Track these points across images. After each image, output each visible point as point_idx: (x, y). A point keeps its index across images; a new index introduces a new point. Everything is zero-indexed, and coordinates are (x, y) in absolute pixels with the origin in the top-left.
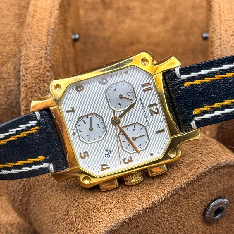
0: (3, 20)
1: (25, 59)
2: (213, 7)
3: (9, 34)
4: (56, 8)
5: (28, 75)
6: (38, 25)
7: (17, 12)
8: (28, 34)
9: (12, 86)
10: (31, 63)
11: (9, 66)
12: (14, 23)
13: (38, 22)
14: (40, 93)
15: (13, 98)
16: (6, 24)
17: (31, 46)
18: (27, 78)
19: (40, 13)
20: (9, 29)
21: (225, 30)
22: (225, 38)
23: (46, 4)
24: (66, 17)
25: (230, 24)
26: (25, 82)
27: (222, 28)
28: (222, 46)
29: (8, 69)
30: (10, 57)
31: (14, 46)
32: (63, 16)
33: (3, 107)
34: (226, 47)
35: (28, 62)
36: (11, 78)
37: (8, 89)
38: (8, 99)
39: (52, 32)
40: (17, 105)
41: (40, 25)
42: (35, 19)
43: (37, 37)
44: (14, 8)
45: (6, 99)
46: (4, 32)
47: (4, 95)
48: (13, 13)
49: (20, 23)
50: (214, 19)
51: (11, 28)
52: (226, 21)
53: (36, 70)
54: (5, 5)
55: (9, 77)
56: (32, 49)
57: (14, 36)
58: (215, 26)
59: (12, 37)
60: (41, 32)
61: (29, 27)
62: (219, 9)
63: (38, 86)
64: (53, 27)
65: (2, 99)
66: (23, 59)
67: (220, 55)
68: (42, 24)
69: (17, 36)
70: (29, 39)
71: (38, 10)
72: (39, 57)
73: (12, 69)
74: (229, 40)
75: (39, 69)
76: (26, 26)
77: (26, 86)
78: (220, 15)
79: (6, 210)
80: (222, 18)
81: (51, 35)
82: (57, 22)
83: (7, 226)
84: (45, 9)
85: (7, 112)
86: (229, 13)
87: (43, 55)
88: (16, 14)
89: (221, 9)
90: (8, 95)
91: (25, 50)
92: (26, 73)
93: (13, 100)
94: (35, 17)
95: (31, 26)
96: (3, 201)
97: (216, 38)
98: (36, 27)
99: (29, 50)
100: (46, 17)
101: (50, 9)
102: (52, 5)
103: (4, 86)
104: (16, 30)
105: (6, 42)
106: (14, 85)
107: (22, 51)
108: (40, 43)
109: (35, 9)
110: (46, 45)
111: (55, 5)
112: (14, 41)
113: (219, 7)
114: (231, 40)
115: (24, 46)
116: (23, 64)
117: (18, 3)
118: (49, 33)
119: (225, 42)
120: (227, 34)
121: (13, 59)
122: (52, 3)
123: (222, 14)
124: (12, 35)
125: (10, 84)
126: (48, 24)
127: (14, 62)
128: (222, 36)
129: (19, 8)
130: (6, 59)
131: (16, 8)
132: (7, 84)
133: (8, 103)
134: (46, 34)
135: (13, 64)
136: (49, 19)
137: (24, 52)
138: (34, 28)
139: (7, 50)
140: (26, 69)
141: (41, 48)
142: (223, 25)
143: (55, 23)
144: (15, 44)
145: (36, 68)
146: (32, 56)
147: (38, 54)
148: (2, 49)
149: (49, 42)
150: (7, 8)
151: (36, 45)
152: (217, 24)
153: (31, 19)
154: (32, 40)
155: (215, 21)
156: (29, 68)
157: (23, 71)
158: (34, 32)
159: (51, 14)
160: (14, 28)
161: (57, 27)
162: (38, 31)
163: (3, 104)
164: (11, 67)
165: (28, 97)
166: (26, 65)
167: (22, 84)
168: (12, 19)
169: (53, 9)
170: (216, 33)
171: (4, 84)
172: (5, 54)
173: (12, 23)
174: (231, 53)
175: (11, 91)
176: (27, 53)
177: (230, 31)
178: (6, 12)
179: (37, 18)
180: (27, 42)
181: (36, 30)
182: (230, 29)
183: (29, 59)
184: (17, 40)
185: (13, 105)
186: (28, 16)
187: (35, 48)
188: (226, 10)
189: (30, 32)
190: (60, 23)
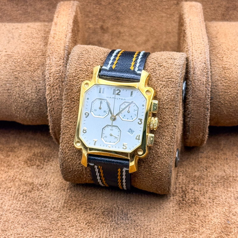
0: (34, 41)
1: (49, 67)
2: (186, 34)
3: (38, 50)
4: (69, 32)
5: (51, 77)
6: (57, 43)
7: (43, 35)
8: (50, 49)
9: (41, 86)
10: (53, 69)
11: (39, 72)
12: (41, 43)
13: (57, 41)
14: (60, 90)
15: (41, 95)
16: (36, 43)
17: (53, 57)
18: (50, 80)
19: (58, 35)
20: (38, 46)
21: (195, 50)
22: (196, 55)
23: (62, 29)
24: (76, 38)
25: (199, 46)
26: (49, 83)
27: (193, 49)
28: (194, 61)
29: (38, 74)
30: (39, 66)
31: (42, 58)
32: (74, 37)
33: (34, 101)
34: (197, 62)
35: (51, 68)
36: (40, 81)
37: (38, 88)
38: (38, 95)
39: (67, 48)
40: (44, 99)
41: (59, 44)
42: (55, 39)
43: (57, 52)
44: (41, 32)
45: (36, 96)
46: (35, 49)
47: (35, 92)
48: (40, 36)
49: (45, 42)
50: (188, 42)
51: (40, 46)
52: (196, 44)
53: (57, 74)
54: (35, 30)
55: (39, 80)
56: (54, 59)
57: (42, 52)
58: (189, 47)
59: (40, 52)
60: (59, 48)
61: (51, 45)
62: (191, 36)
63: (58, 85)
64: (68, 44)
65: (34, 95)
66: (47, 67)
67: (192, 66)
68: (60, 43)
69: (44, 51)
70: (51, 53)
71: (57, 33)
72: (59, 65)
73: (41, 74)
74: (198, 57)
75: (59, 73)
76: (49, 44)
77: (50, 85)
78: (192, 40)
79: (37, 175)
80: (193, 42)
81: (67, 50)
82: (70, 41)
83: (38, 186)
84: (61, 32)
85: (37, 104)
86: (198, 39)
87: (61, 64)
88: (43, 36)
89: (192, 35)
90: (38, 93)
91: (48, 60)
92: (50, 76)
93: (41, 96)
94: (55, 38)
95: (52, 44)
96: (34, 169)
97: (189, 55)
98: (56, 44)
99: (51, 60)
100: (63, 38)
101: (65, 32)
102: (66, 30)
103: (35, 86)
104: (43, 47)
105: (37, 55)
106: (42, 86)
107: (47, 61)
108: (59, 55)
109: (55, 33)
110: (63, 57)
111: (68, 29)
112: (42, 55)
113: (191, 34)
114: (200, 57)
115: (48, 57)
116: (47, 70)
117: (43, 29)
118: (65, 48)
119: (196, 58)
120: (197, 53)
121: (41, 67)
122: (66, 28)
123: (193, 39)
124: (40, 51)
125: (39, 85)
126: (64, 42)
127: (42, 69)
128: (193, 54)
129: (44, 32)
130: (36, 68)
131: (42, 32)
132: (37, 84)
133: (38, 98)
134: (63, 49)
135: (42, 71)
136: (65, 39)
137: (48, 62)
138: (55, 45)
139: (37, 61)
140: (50, 74)
141: (60, 59)
142: (194, 46)
143: (69, 41)
144: (43, 57)
145: (57, 72)
146: (54, 64)
147: (58, 63)
148: (34, 60)
149: (65, 55)
150: (36, 32)
151: (56, 57)
152: (190, 46)
153: (52, 39)
154: (54, 54)
155: (188, 44)
156: (52, 72)
157: (48, 75)
158: (54, 48)
159: (66, 36)
160: (42, 46)
161: (71, 45)
162: (57, 47)
163: (34, 99)
164: (40, 73)
165: (52, 93)
166: (50, 71)
167: (47, 84)
168: (39, 40)
169: (67, 32)
170: (189, 52)
171: (35, 85)
172: (36, 64)
173: (40, 43)
174: (200, 65)
175: (40, 89)
176: (50, 62)
177: (199, 50)
178: (36, 35)
179: (56, 38)
180: (50, 55)
181: (56, 47)
182: (199, 49)
183: (51, 67)
184: (44, 54)
185: (41, 99)
186: (50, 37)
187: (56, 59)
188: (196, 36)
189: (52, 48)
190: (72, 42)
